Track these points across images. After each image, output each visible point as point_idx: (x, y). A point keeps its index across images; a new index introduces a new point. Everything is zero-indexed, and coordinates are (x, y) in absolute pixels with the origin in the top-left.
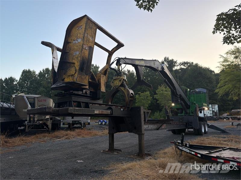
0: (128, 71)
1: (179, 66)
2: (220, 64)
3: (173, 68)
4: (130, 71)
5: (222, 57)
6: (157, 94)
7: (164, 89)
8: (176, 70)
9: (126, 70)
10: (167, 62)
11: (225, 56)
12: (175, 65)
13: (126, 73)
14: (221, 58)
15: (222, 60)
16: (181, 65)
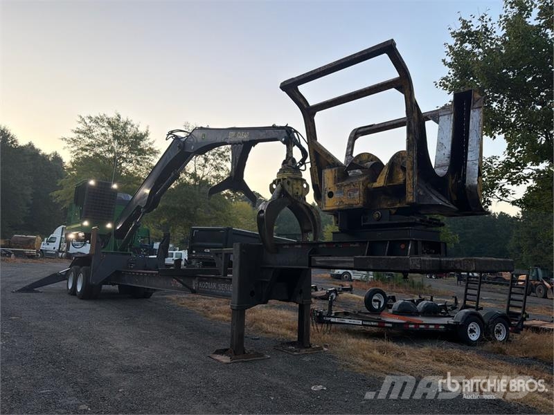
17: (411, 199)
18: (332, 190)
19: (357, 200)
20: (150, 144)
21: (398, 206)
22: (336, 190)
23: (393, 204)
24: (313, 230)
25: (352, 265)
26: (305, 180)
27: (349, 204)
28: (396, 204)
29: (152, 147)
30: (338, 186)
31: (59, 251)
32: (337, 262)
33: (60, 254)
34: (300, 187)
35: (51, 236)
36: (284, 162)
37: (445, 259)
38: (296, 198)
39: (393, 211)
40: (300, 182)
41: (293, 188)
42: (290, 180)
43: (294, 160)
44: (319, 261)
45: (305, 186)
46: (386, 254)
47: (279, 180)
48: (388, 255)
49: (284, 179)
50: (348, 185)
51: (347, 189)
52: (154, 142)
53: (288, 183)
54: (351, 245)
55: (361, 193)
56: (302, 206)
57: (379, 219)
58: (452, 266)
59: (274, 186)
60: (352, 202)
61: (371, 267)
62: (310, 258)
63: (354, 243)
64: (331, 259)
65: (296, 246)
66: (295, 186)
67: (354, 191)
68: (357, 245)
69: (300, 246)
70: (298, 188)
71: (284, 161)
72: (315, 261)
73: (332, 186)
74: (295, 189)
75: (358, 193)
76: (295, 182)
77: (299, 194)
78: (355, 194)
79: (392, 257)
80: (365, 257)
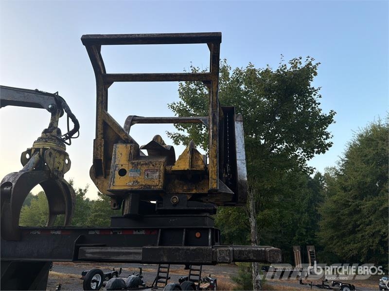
17: (215, 186)
18: (125, 167)
19: (156, 182)
21: (194, 191)
22: (131, 168)
23: (189, 190)
24: (67, 213)
25: (140, 258)
26: (68, 156)
27: (145, 186)
28: (192, 190)
30: (133, 163)
32: (118, 254)
34: (62, 162)
36: (45, 131)
37: (237, 249)
38: (56, 173)
39: (189, 197)
40: (62, 157)
41: (54, 161)
42: (53, 152)
43: (59, 131)
44: (90, 253)
45: (67, 161)
46: (183, 243)
47: (37, 150)
48: (186, 245)
49: (44, 149)
50: (146, 164)
51: (145, 168)
53: (50, 154)
54: (135, 233)
55: (162, 174)
56: (60, 184)
57: (175, 205)
58: (245, 256)
59: (28, 156)
60: (149, 183)
61: (165, 260)
62: (77, 248)
63: (139, 230)
64: (109, 250)
65: (52, 232)
66: (57, 160)
67: (154, 172)
68: (143, 232)
69: (59, 233)
70: (59, 163)
71: (46, 129)
72: (85, 252)
73: (126, 162)
74: (56, 163)
75: (158, 174)
76: (58, 156)
77: (60, 169)
78: (154, 175)
79: (192, 248)
80: (158, 247)
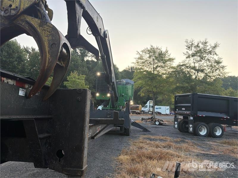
0: (32, 49)
1: (91, 57)
2: (136, 60)
3: (85, 58)
4: (35, 49)
5: (139, 54)
6: (68, 81)
7: (77, 77)
8: (88, 61)
9: (30, 47)
10: (79, 50)
11: (141, 53)
12: (87, 55)
13: (30, 51)
14: (137, 54)
15: (138, 56)
16: (92, 57)
20: (169, 56)
29: (170, 57)
31: (149, 111)
33: (150, 112)
35: (146, 105)
52: (170, 54)
